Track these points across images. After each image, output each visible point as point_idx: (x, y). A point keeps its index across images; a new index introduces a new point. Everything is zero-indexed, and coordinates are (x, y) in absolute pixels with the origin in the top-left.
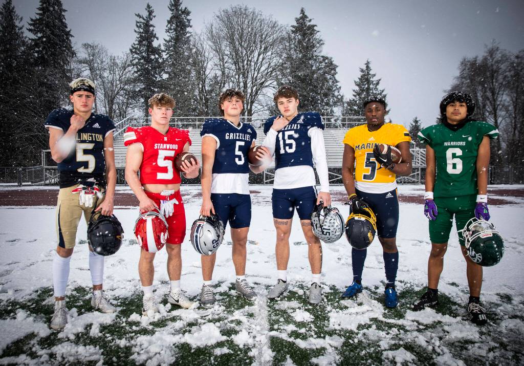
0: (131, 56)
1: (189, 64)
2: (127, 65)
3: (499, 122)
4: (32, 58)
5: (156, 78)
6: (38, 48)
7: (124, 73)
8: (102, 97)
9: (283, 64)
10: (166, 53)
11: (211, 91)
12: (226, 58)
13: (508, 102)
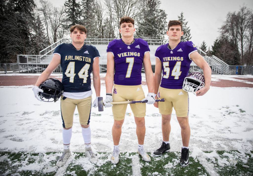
0: (65, 7)
1: (94, 12)
2: (62, 12)
3: (243, 44)
4: (13, 7)
5: (78, 19)
6: (16, 2)
7: (61, 16)
8: (51, 28)
9: (140, 13)
10: (82, 6)
11: (105, 26)
12: (112, 9)
13: (249, 35)
